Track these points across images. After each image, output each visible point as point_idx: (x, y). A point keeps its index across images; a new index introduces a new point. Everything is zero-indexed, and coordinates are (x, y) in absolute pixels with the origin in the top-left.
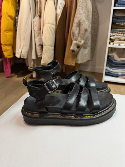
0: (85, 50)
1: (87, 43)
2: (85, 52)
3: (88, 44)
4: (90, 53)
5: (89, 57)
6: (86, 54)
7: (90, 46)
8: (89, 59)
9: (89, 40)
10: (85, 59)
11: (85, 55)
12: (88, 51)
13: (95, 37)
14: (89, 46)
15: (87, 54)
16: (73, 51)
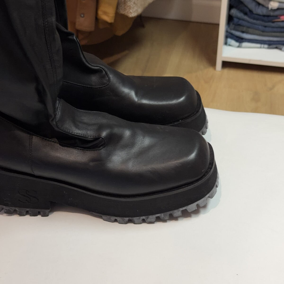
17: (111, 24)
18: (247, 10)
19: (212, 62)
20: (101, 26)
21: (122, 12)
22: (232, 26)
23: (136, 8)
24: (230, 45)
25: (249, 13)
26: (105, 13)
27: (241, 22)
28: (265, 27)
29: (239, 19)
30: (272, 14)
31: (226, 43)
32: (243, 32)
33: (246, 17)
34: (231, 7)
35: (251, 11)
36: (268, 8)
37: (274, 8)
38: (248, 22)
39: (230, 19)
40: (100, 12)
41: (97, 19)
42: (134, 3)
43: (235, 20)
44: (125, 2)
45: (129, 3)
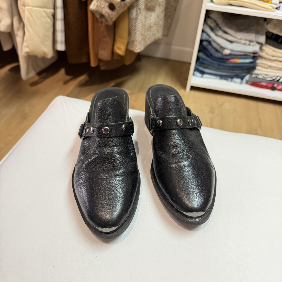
0: (149, 13)
5: (158, 31)
6: (152, 25)
7: (163, 4)
8: (159, 35)
10: (149, 36)
11: (150, 27)
12: (156, 17)
15: (156, 24)
16: (102, 16)
17: (122, 56)
18: (209, 54)
19: (184, 86)
20: (115, 58)
21: (130, 48)
22: (198, 63)
23: (140, 47)
24: (196, 76)
25: (210, 55)
26: (119, 49)
27: (204, 61)
28: (219, 65)
29: (203, 59)
30: (225, 57)
31: (194, 74)
32: (205, 68)
33: (208, 59)
34: (199, 51)
35: (211, 55)
36: (222, 54)
37: (226, 54)
38: (209, 62)
39: (198, 59)
40: (115, 48)
41: (113, 52)
42: (139, 43)
43: (201, 60)
44: (133, 42)
45: (136, 43)
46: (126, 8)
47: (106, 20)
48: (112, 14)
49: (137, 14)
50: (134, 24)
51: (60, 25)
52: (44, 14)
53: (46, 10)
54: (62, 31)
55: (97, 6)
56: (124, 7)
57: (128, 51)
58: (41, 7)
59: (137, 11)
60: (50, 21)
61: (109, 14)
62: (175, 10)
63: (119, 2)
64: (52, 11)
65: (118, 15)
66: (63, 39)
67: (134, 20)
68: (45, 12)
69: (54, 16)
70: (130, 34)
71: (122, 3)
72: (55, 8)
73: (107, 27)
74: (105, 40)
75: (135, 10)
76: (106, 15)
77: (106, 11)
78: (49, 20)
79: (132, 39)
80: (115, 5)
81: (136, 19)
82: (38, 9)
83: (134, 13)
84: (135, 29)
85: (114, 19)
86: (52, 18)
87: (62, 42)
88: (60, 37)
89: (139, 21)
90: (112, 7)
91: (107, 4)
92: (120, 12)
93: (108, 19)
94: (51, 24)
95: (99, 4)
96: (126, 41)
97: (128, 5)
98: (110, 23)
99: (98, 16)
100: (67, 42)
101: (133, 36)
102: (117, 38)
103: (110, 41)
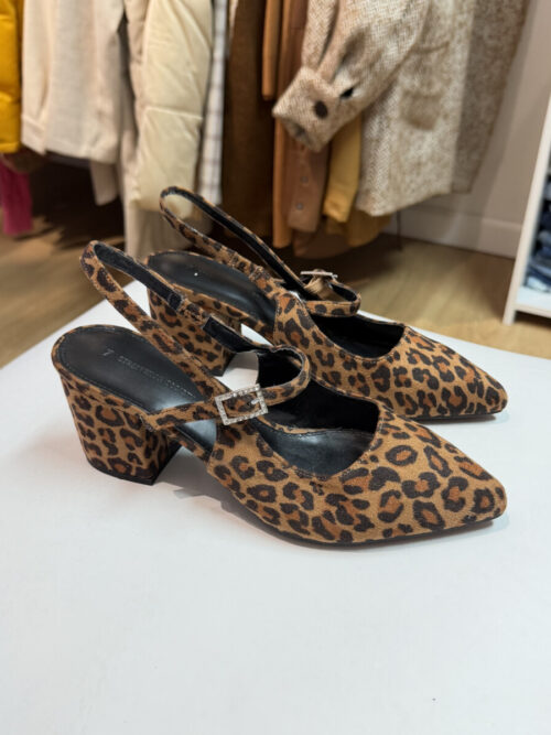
0: (418, 133)
1: (436, 98)
2: (420, 148)
3: (441, 102)
4: (449, 157)
5: (439, 176)
6: (424, 159)
7: (456, 115)
8: (441, 185)
9: (448, 82)
10: (413, 186)
11: (419, 164)
12: (436, 142)
13: (498, 63)
14: (446, 117)
15: (431, 158)
16: (301, 130)
17: (342, 225)
19: (498, 309)
21: (361, 206)
22: (539, 258)
23: (383, 203)
24: (531, 288)
26: (336, 206)
31: (525, 284)
39: (538, 246)
40: (328, 205)
41: (324, 216)
42: (382, 195)
43: (545, 249)
44: (368, 191)
45: (373, 194)
46: (353, 114)
47: (310, 142)
48: (321, 127)
49: (381, 130)
50: (372, 152)
51: (212, 149)
52: (180, 123)
53: (185, 115)
54: (214, 162)
55: (290, 107)
56: (348, 112)
57: (356, 214)
58: (176, 108)
59: (381, 123)
60: (191, 139)
61: (313, 126)
62: (490, 132)
63: (335, 99)
64: (199, 118)
65: (335, 130)
66: (216, 180)
67: (374, 144)
68: (182, 119)
69: (202, 130)
70: (361, 175)
71: (344, 101)
72: (205, 112)
73: (313, 156)
74: (305, 185)
75: (377, 120)
76: (308, 127)
77: (308, 118)
78: (189, 136)
79: (366, 186)
80: (328, 106)
81: (378, 141)
82: (168, 112)
83: (374, 127)
84: (374, 164)
85: (326, 139)
86: (196, 132)
87: (212, 187)
88: (211, 174)
89: (384, 145)
90: (321, 109)
91: (311, 104)
92: (341, 122)
93: (314, 139)
94: (194, 145)
95: (294, 103)
96: (352, 191)
97: (360, 108)
98: (318, 148)
99: (292, 132)
100: (225, 185)
101: (368, 178)
102: (333, 182)
103: (316, 190)
